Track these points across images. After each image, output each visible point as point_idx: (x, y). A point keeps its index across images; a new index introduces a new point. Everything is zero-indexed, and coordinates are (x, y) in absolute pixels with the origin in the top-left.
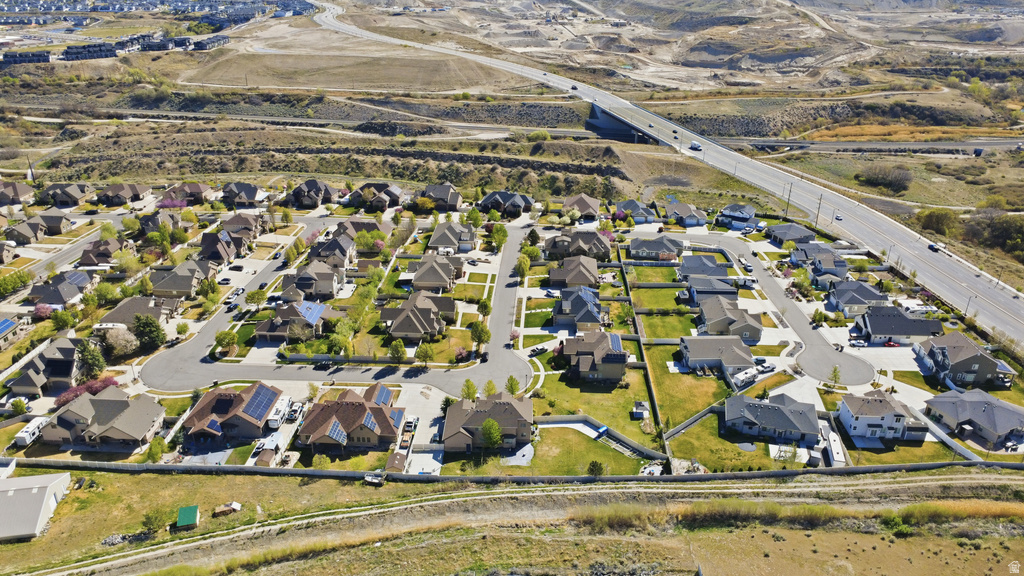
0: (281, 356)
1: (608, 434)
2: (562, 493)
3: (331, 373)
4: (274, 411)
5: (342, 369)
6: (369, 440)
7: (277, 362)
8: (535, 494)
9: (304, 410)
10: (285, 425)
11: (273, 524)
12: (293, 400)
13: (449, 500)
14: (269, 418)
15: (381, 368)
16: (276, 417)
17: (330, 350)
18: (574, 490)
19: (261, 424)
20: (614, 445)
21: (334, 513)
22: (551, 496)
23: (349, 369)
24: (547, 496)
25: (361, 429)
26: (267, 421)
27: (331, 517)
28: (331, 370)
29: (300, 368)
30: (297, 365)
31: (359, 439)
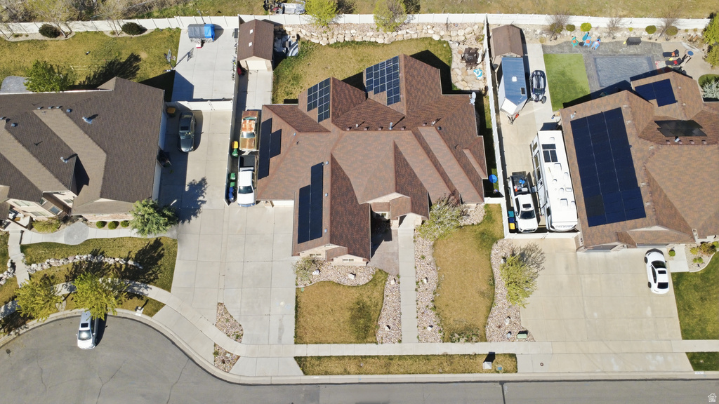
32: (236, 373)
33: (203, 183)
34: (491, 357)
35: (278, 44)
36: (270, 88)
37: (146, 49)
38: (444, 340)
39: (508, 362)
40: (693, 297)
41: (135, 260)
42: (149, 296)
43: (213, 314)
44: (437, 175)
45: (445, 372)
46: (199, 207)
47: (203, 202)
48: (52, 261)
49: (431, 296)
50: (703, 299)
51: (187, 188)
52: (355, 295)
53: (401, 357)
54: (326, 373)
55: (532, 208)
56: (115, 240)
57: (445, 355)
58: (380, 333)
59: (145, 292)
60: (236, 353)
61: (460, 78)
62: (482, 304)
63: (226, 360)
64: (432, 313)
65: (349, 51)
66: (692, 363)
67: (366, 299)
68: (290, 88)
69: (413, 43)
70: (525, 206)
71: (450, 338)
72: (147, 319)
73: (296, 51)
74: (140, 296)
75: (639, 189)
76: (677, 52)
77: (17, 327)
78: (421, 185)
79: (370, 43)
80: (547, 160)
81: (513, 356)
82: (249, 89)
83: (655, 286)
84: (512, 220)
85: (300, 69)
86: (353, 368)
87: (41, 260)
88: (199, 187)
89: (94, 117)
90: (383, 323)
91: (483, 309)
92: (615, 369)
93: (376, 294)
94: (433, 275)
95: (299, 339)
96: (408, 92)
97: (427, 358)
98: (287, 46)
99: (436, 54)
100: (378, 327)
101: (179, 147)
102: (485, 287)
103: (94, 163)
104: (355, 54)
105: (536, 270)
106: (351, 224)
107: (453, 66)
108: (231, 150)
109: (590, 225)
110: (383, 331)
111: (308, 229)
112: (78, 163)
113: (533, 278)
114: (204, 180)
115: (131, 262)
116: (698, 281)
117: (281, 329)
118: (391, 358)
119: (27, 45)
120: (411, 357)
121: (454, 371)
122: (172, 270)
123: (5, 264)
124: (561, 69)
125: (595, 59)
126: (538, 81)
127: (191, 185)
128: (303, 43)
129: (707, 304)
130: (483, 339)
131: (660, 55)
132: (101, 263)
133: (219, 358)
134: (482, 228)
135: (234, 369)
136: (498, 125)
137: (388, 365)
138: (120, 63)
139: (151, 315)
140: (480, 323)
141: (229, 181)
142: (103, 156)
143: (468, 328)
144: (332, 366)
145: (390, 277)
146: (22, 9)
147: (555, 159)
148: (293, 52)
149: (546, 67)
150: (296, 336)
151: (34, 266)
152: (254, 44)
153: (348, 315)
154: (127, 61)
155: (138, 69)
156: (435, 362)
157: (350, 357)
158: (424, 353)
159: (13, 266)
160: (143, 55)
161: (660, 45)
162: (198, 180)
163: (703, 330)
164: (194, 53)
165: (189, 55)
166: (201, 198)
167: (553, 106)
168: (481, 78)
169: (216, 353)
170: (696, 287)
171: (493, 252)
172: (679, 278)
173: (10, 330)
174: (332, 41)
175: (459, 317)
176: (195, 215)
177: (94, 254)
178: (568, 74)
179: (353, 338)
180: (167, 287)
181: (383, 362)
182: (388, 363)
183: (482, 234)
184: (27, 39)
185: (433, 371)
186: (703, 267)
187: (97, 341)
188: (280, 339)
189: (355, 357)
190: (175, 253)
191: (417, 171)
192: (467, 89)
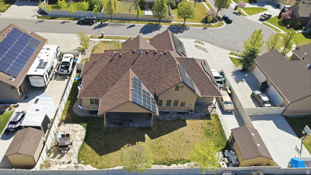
0: (42, 12)
3: (96, 28)
4: (36, 63)
5: (106, 25)
6: (183, 104)
7: (38, 17)
9: (78, 62)
10: (54, 82)
12: (61, 50)
14: (29, 73)
15: (144, 25)
16: (41, 72)
17: (91, 8)
19: (18, 82)
23: (113, 25)
25: (177, 88)
26: (28, 77)
28: (96, 25)
29: (63, 23)
30: (59, 21)
31: (169, 103)
192: (74, 125)
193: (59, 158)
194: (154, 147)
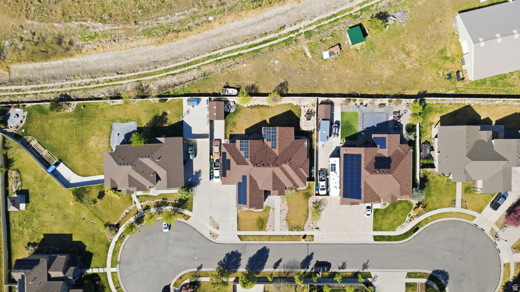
1: (46, 165)
2: (84, 81)
8: (104, 78)
11: (292, 32)
13: (168, 67)
18: (75, 85)
20: (44, 153)
21: (250, 47)
22: (92, 77)
24: (95, 77)
27: (251, 43)
32: (218, 240)
33: (200, 172)
34: (305, 237)
35: (226, 107)
36: (224, 129)
37: (170, 108)
38: (289, 230)
39: (311, 237)
40: (379, 217)
41: (179, 201)
42: (185, 213)
43: (208, 220)
44: (288, 180)
45: (289, 241)
46: (199, 181)
47: (201, 179)
48: (149, 201)
49: (286, 216)
50: (383, 218)
51: (194, 174)
52: (258, 215)
53: (274, 236)
54: (248, 241)
55: (325, 187)
56: (170, 194)
57: (289, 235)
58: (267, 228)
59: (183, 212)
60: (217, 234)
61: (303, 124)
62: (304, 218)
63: (214, 236)
64: (285, 222)
65: (256, 110)
66: (374, 239)
67: (262, 217)
68: (232, 128)
69: (285, 106)
70: (322, 186)
71: (291, 229)
72: (185, 221)
73: (234, 110)
74: (182, 213)
75: (361, 188)
76: (399, 112)
77: (141, 223)
78: (283, 183)
79: (266, 106)
80: (332, 171)
81: (312, 236)
82: (215, 129)
83: (366, 215)
84: (317, 190)
85: (236, 119)
86: (257, 239)
87: (145, 201)
88: (199, 173)
89: (160, 158)
90: (268, 225)
91: (304, 220)
92: (347, 240)
93: (266, 215)
94: (287, 209)
95: (239, 229)
96: (280, 144)
97: (283, 236)
98: (230, 107)
99: (294, 112)
100: (266, 226)
101: (189, 157)
102: (305, 213)
103: (162, 173)
104: (259, 112)
105: (324, 207)
106: (257, 198)
107: (301, 118)
108: (210, 159)
109: (344, 197)
110: (268, 227)
111: (241, 200)
112: (157, 175)
113: (322, 210)
114: (200, 170)
115: (177, 202)
116: (383, 212)
117: (232, 226)
118: (270, 236)
119: (118, 107)
120: (277, 236)
121: (292, 240)
122: (192, 205)
123: (132, 202)
124: (347, 120)
125: (363, 114)
126: (335, 129)
127: (196, 173)
128: (237, 105)
129: (384, 220)
130: (303, 230)
131: (392, 113)
132: (166, 202)
133: (212, 235)
134: (306, 191)
135: (217, 239)
136: (317, 147)
137: (269, 238)
138: (159, 116)
139: (186, 220)
140: (302, 225)
141: (211, 173)
142: (165, 172)
143: (298, 227)
144: (250, 238)
145: (271, 209)
146: (114, 90)
147: (335, 170)
148: (232, 110)
149: (341, 119)
150: (238, 229)
151: (142, 203)
152: (217, 114)
153: (256, 222)
154: (162, 115)
155: (167, 119)
156: (285, 238)
157: (256, 236)
158: (282, 235)
159: (135, 203)
160: (168, 112)
161: (393, 107)
162: (198, 170)
163: (380, 228)
164: (190, 111)
165: (188, 112)
166: (200, 178)
167: (341, 138)
168: (313, 124)
169: (211, 233)
170: (381, 214)
171: (309, 200)
172: (376, 211)
173: (138, 224)
174: (249, 105)
175: (295, 223)
176: (198, 184)
177: (164, 199)
178: (350, 122)
179: (258, 229)
180: (191, 210)
181: (268, 237)
182: (270, 237)
183: (306, 193)
184: (118, 103)
185: (285, 240)
186: (386, 207)
187: (169, 229)
188: (232, 229)
189: (258, 236)
190: (192, 199)
191: (281, 179)
192: (306, 130)
193: (309, 109)
194: (265, 115)
